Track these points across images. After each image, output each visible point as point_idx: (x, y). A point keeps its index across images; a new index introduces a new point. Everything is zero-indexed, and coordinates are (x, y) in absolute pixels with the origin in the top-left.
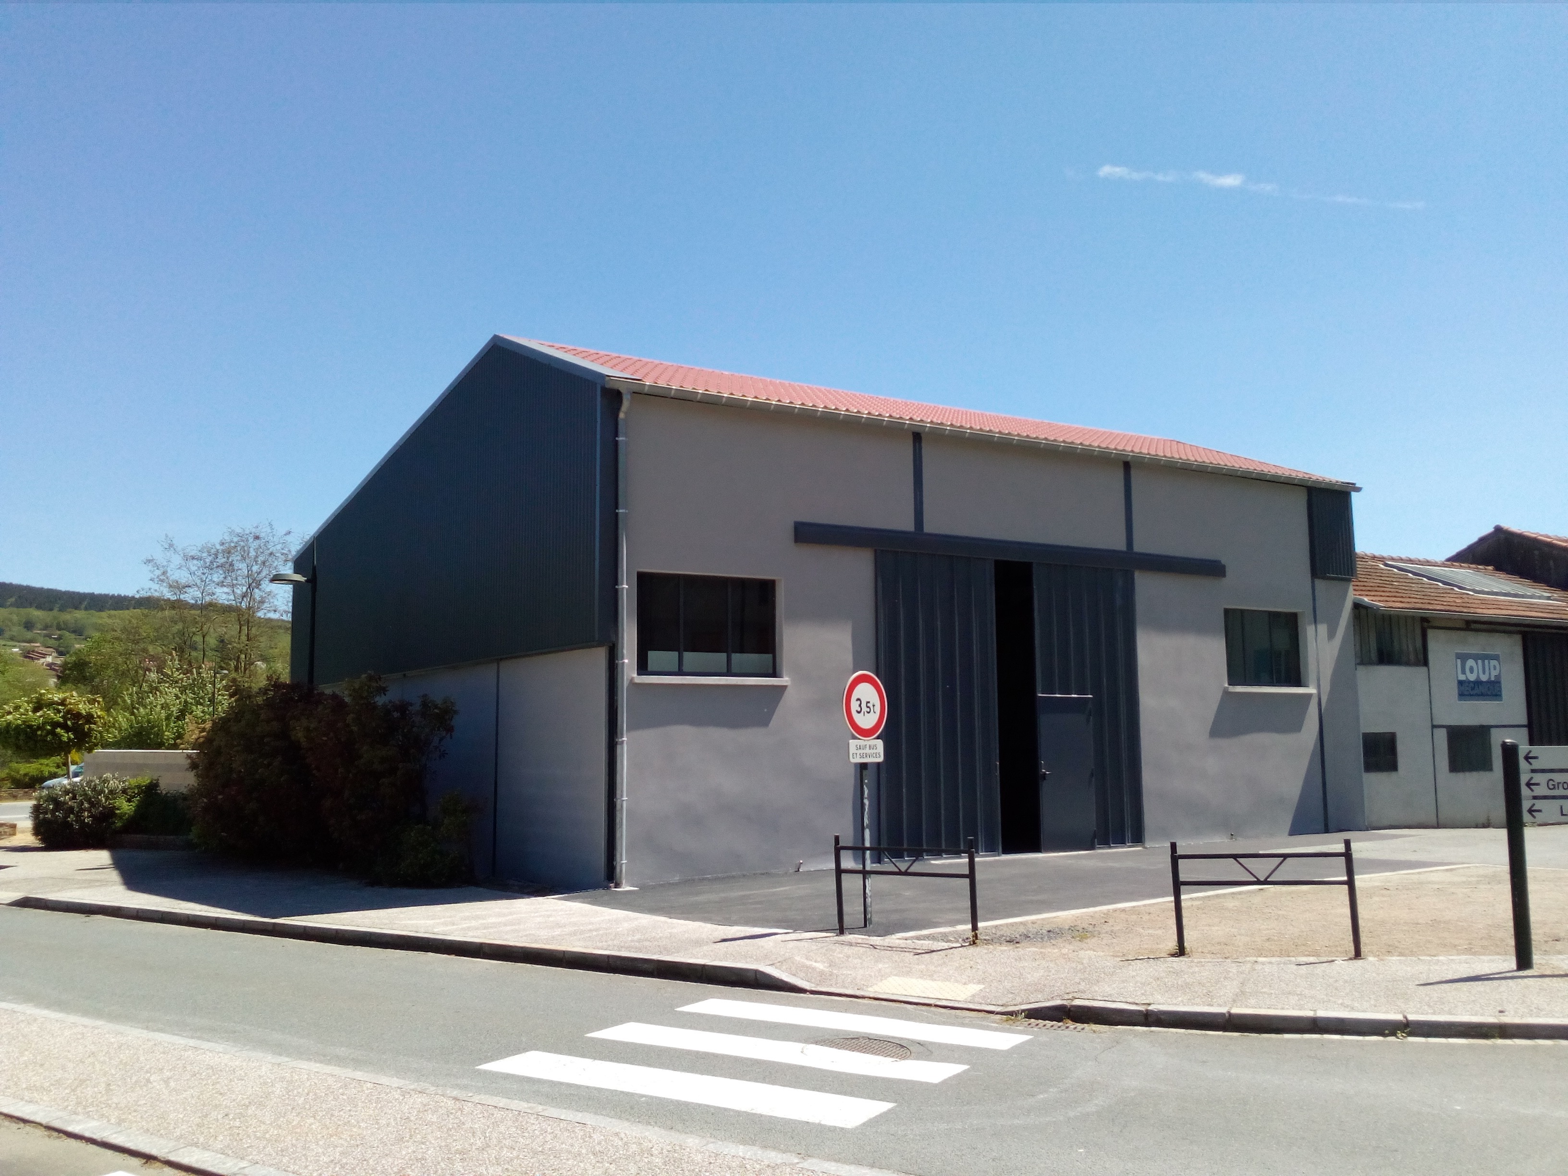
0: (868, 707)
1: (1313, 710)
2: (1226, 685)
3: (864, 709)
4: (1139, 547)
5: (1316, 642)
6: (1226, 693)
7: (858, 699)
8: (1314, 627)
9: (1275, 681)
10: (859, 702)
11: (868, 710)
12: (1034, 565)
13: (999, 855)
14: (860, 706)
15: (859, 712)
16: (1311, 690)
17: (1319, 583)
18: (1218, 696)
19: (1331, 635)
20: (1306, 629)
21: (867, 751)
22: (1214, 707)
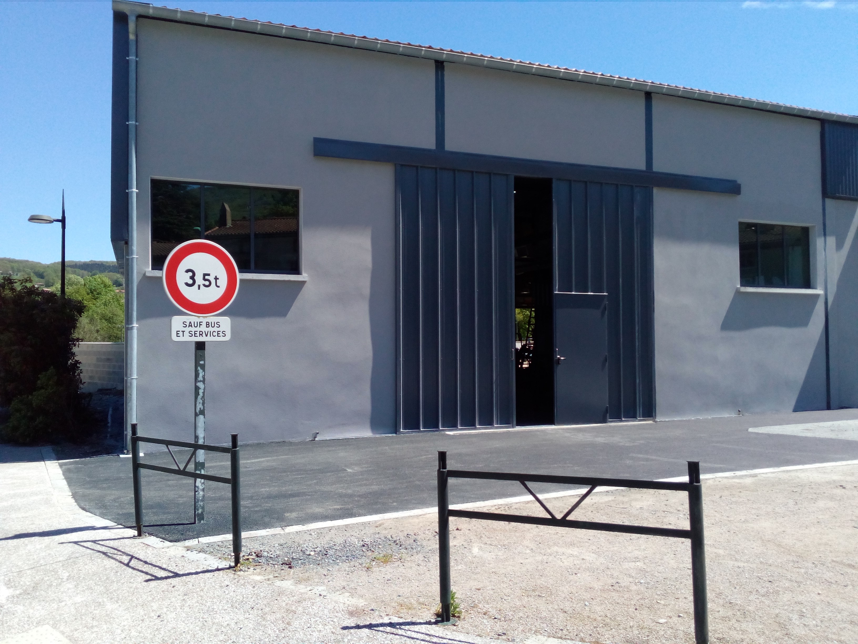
1: (820, 308)
2: (739, 286)
4: (658, 167)
5: (825, 250)
6: (738, 293)
8: (823, 238)
9: (786, 284)
10: (190, 274)
12: (554, 181)
13: (513, 427)
16: (819, 291)
17: (828, 201)
18: (731, 295)
19: (839, 246)
20: (816, 240)
21: (203, 328)
22: (727, 304)
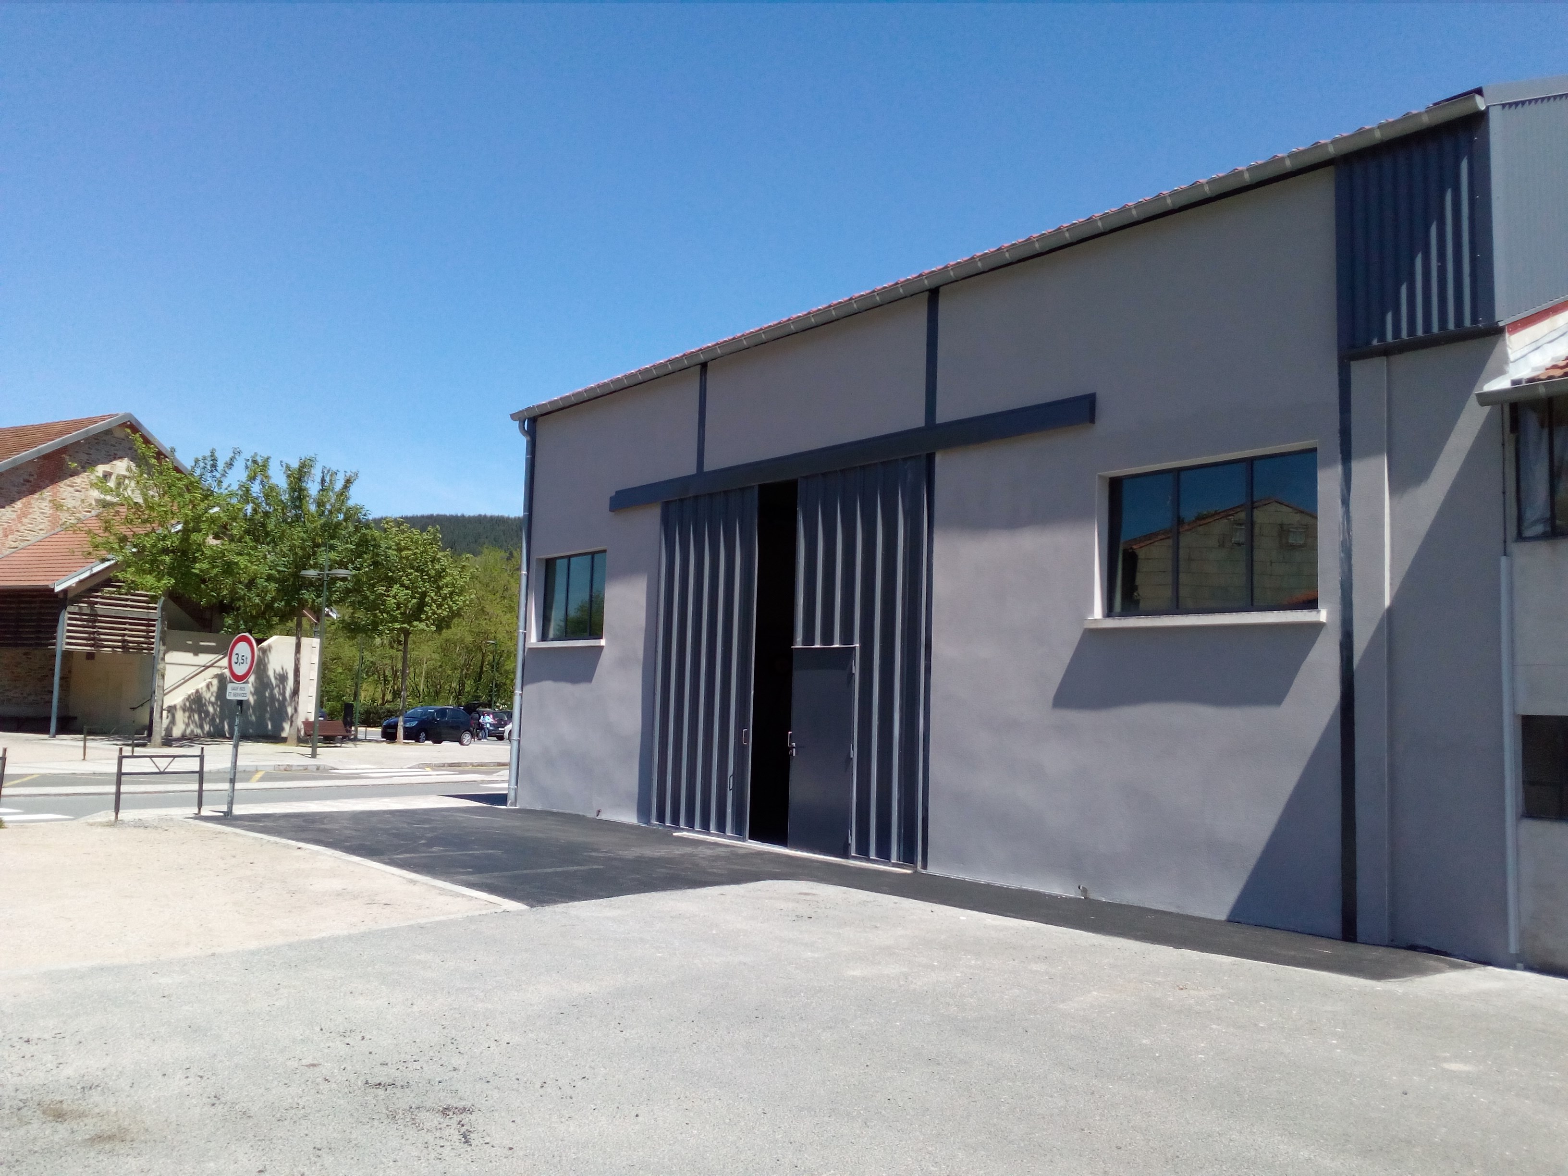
0: (243, 659)
1: (1323, 660)
3: (240, 661)
5: (1346, 504)
7: (237, 654)
8: (1340, 471)
10: (237, 656)
11: (242, 661)
12: (800, 481)
13: (744, 840)
14: (238, 659)
15: (236, 663)
16: (1322, 615)
17: (1358, 367)
18: (1070, 639)
19: (1407, 479)
20: (1318, 480)
21: (238, 691)
